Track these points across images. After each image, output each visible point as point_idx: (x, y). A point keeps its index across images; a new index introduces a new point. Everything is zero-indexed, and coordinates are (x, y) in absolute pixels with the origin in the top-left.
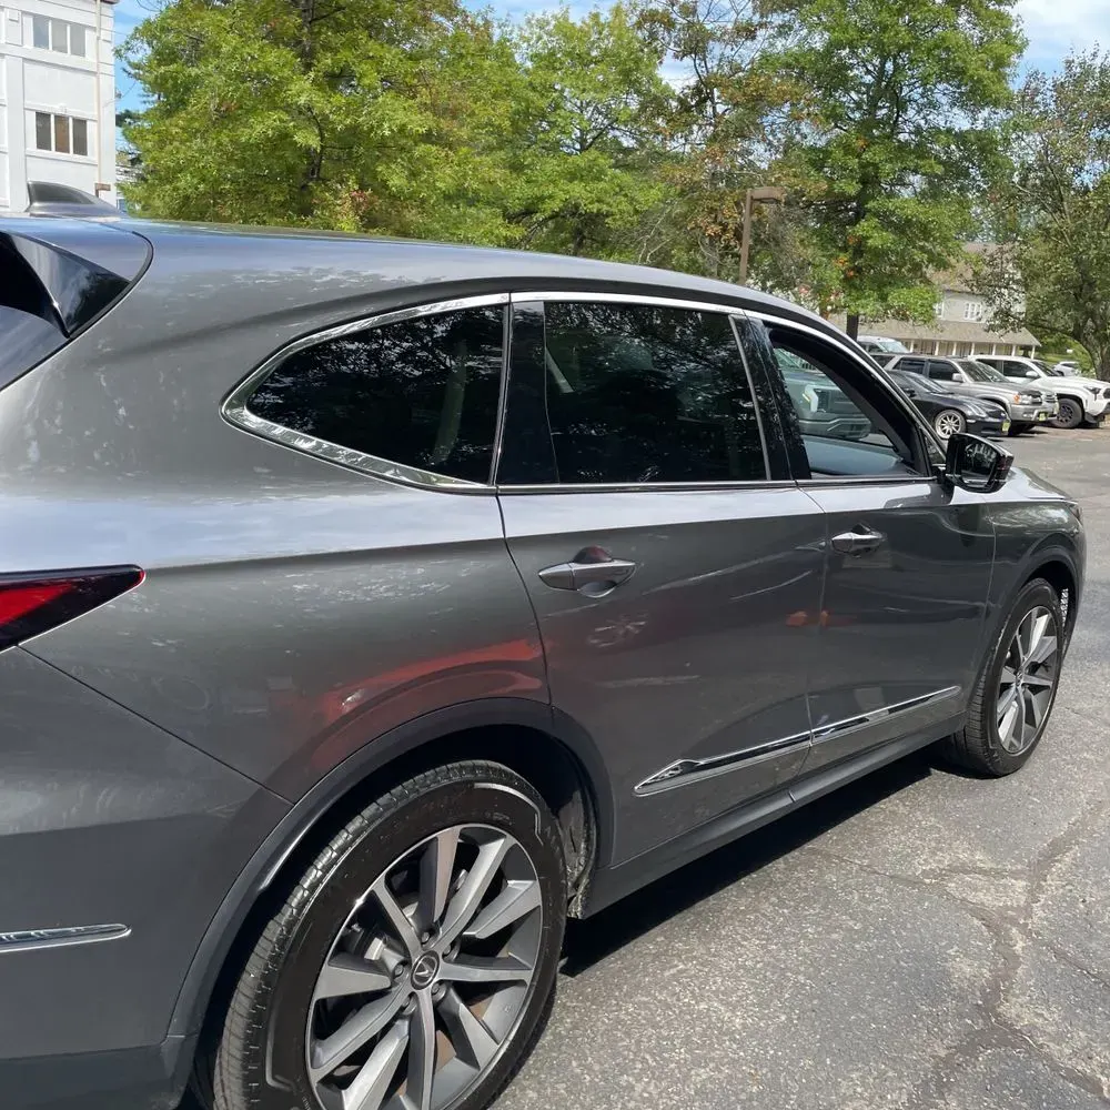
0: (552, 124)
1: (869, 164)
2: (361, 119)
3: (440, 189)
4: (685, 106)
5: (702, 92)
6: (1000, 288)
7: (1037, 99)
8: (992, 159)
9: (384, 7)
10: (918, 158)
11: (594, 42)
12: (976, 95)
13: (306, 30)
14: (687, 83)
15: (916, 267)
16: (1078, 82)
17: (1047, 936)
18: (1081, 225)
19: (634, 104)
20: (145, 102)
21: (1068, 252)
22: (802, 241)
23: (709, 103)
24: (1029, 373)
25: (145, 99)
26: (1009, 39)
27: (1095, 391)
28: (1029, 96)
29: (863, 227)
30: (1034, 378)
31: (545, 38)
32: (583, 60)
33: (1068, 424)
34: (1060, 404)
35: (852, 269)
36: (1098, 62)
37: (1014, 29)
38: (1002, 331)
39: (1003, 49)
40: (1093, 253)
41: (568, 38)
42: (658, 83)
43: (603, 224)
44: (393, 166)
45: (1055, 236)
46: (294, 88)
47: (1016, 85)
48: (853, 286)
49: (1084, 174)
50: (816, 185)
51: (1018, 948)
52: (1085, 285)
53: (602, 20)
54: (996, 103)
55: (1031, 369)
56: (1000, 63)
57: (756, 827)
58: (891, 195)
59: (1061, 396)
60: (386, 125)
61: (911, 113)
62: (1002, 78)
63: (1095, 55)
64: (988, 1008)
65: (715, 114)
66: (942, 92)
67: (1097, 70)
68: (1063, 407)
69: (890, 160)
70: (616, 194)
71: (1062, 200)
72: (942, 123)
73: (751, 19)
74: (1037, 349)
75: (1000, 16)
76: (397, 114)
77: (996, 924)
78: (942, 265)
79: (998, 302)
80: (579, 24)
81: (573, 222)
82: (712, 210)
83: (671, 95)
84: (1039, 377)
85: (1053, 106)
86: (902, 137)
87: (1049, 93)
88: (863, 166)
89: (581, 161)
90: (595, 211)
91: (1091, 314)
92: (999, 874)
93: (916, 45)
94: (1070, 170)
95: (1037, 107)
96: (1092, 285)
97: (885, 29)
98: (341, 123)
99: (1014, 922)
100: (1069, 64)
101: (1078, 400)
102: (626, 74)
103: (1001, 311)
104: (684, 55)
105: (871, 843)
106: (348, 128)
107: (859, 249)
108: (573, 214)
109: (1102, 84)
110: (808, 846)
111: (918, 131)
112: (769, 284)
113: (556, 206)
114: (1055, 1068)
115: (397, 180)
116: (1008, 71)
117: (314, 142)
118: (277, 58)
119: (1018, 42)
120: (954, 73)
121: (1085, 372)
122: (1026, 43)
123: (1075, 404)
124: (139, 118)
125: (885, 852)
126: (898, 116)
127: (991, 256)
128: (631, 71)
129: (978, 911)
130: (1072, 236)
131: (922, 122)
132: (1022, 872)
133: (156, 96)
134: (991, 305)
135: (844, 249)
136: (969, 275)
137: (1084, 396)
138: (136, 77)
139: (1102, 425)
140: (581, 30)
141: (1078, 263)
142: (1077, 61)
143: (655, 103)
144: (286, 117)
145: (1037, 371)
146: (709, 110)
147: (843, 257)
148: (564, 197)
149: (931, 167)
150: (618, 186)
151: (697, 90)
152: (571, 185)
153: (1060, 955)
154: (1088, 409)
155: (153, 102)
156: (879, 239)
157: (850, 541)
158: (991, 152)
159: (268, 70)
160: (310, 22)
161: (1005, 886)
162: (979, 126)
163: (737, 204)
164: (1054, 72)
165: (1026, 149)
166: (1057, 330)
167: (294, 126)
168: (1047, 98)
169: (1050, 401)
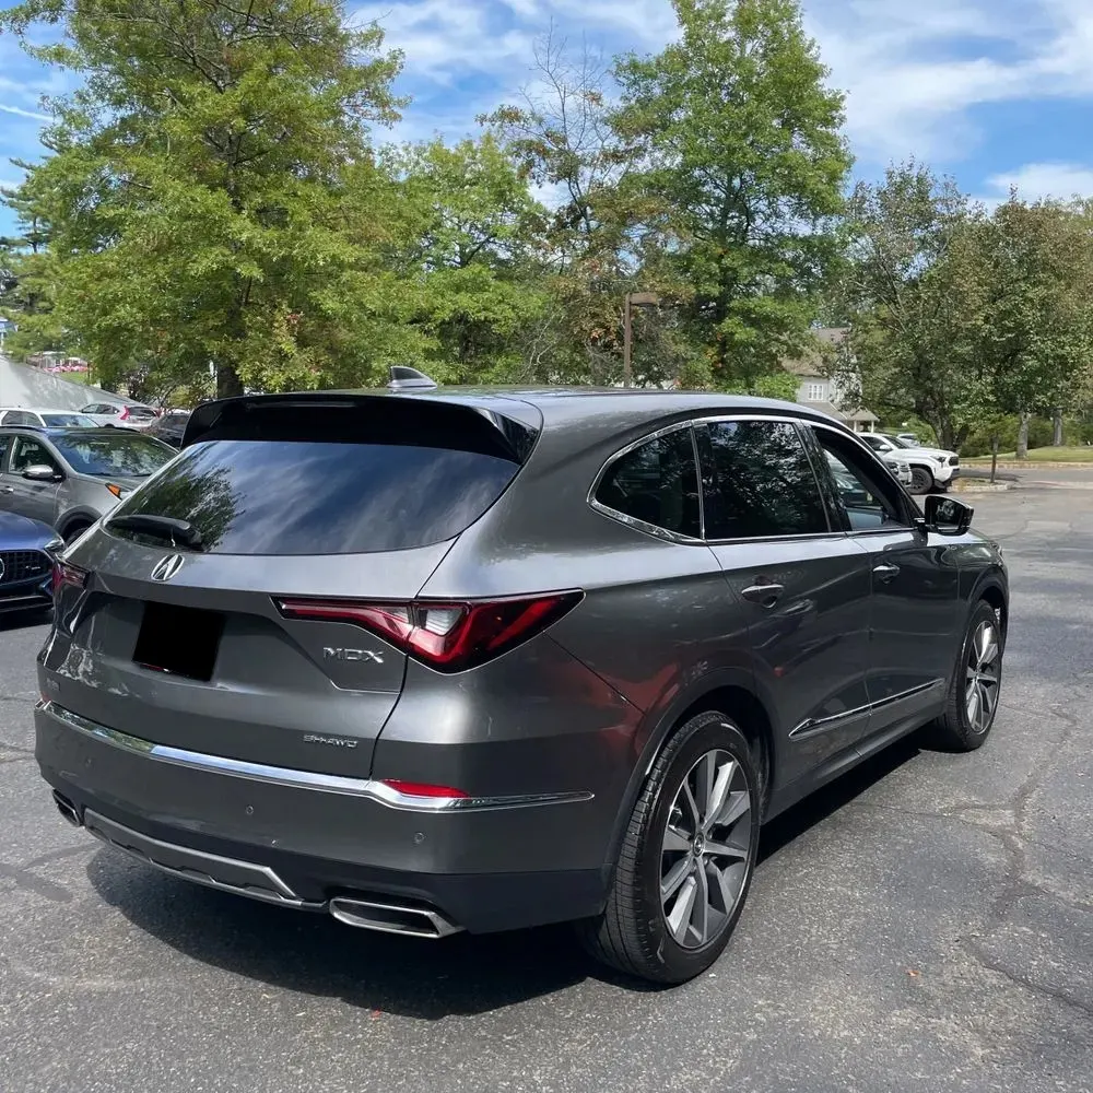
0: (436, 242)
1: (728, 269)
2: (295, 252)
3: (370, 310)
4: (561, 225)
5: (577, 211)
6: (848, 372)
7: (865, 206)
8: (832, 260)
9: (306, 151)
10: (770, 262)
11: (467, 166)
12: (816, 205)
13: (231, 172)
14: (562, 204)
15: (773, 357)
16: (899, 190)
17: (1036, 838)
18: (915, 315)
19: (511, 221)
20: (20, 229)
21: (906, 338)
22: (673, 339)
23: (583, 219)
24: (882, 447)
25: (20, 225)
26: (838, 155)
27: (941, 460)
28: (858, 204)
29: (728, 324)
30: (887, 451)
31: (422, 163)
32: (458, 182)
33: (922, 490)
34: (913, 472)
35: (719, 362)
36: (914, 172)
37: (842, 148)
38: (854, 410)
39: (837, 165)
40: (927, 338)
41: (444, 163)
42: (530, 203)
43: (489, 330)
44: (326, 292)
45: (893, 324)
46: (235, 226)
47: (846, 195)
48: (721, 376)
49: (911, 270)
50: (686, 291)
51: (1020, 845)
52: (923, 368)
53: (475, 146)
54: (833, 211)
55: (884, 443)
56: (833, 177)
57: (836, 776)
58: (748, 295)
59: (912, 466)
60: (320, 256)
61: (759, 222)
62: (836, 189)
63: (911, 166)
64: (1012, 877)
65: (589, 231)
66: (784, 203)
67: (915, 179)
68: (915, 476)
69: (745, 265)
70: (500, 302)
71: (895, 293)
72: (787, 230)
73: (617, 147)
74: (876, 423)
75: (828, 137)
76: (326, 245)
77: (1001, 835)
78: (795, 354)
79: (847, 385)
80: (453, 151)
81: (459, 328)
82: (594, 315)
83: (547, 214)
84: (891, 450)
85: (879, 212)
86: (751, 242)
87: (874, 201)
88: (724, 270)
89: (466, 273)
90: (483, 318)
91: (930, 392)
92: (993, 807)
93: (762, 163)
94: (899, 267)
95: (866, 213)
96: (928, 365)
97: (732, 151)
98: (277, 254)
99: (1012, 833)
100: (890, 175)
101: (927, 468)
102: (501, 194)
103: (851, 393)
104: (559, 179)
105: (898, 796)
106: (284, 259)
107: (725, 344)
108: (459, 321)
109: (920, 192)
110: (855, 801)
111: (767, 237)
112: (640, 377)
113: (446, 315)
114: (1067, 903)
115: (330, 304)
116: (839, 183)
117: (257, 273)
118: (215, 201)
119: (846, 159)
120: (796, 187)
121: (923, 442)
122: (853, 160)
123: (926, 473)
124: (14, 245)
125: (910, 801)
126: (748, 225)
127: (838, 344)
128: (503, 192)
129: (985, 828)
130: (907, 325)
131: (770, 230)
132: (1005, 805)
133: (32, 223)
134: (841, 387)
135: (711, 344)
136: (819, 362)
137: (933, 465)
138: (12, 205)
139: (949, 489)
140: (455, 156)
141: (915, 347)
142: (896, 171)
143: (532, 221)
144: (227, 252)
145: (889, 445)
146: (583, 225)
147: (711, 351)
148: (453, 307)
149: (783, 269)
150: (501, 294)
151: (571, 209)
152: (458, 296)
153: (1049, 848)
154: (936, 476)
155: (29, 228)
156: (743, 334)
157: (883, 571)
158: (831, 253)
159: (208, 211)
160: (234, 165)
161: (998, 814)
162: (820, 232)
163: (616, 309)
164: (877, 181)
165: (860, 250)
166: (901, 407)
167: (235, 260)
168: (874, 206)
169: (906, 471)
